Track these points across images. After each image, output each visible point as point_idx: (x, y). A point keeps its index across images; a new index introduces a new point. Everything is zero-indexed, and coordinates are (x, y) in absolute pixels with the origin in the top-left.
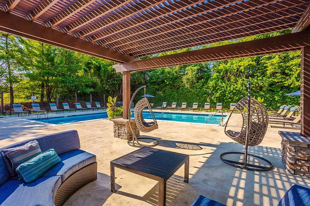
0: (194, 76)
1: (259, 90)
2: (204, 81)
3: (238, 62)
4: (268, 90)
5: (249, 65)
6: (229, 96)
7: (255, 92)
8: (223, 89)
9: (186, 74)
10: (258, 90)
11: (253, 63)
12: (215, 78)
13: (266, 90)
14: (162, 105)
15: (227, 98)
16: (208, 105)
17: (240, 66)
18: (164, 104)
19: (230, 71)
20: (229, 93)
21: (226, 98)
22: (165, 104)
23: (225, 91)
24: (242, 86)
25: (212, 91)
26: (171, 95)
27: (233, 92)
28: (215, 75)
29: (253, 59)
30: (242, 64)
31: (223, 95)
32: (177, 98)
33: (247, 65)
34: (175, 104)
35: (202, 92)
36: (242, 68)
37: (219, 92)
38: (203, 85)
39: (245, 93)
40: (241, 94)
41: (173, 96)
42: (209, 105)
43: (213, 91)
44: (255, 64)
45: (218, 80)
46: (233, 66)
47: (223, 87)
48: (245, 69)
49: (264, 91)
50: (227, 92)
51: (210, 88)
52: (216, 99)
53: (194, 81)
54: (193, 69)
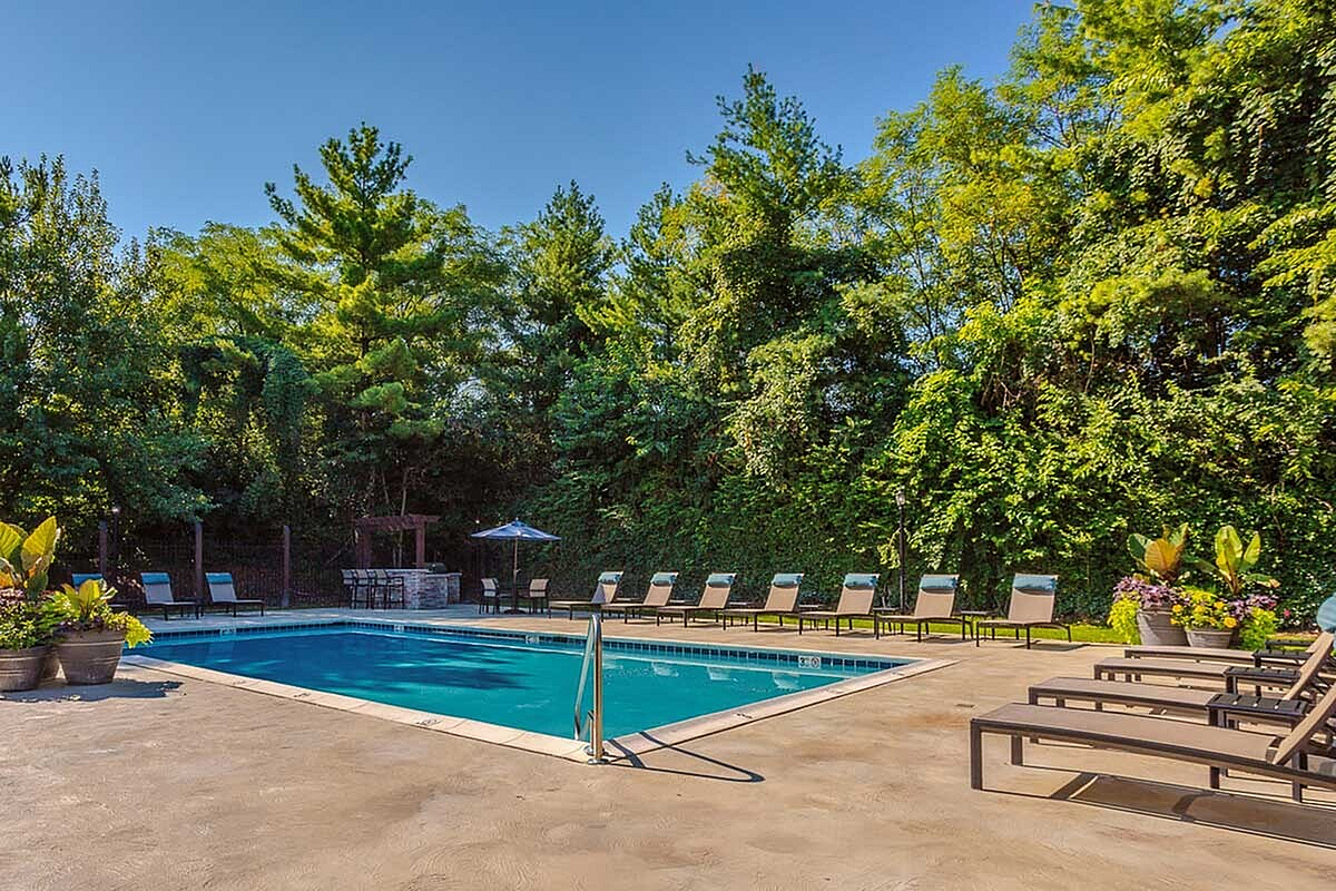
0: (798, 400)
1: (1253, 476)
2: (864, 428)
3: (1088, 284)
4: (1326, 475)
5: (1158, 295)
6: (1030, 521)
7: (1227, 495)
8: (985, 480)
9: (754, 388)
10: (1248, 480)
11: (1191, 277)
12: (934, 407)
13: (1309, 475)
14: (590, 588)
15: (1021, 541)
16: (864, 586)
17: (1099, 312)
18: (605, 583)
19: (1039, 352)
20: (1030, 505)
21: (1012, 541)
22: (610, 582)
23: (1002, 490)
24: (1122, 449)
25: (914, 493)
26: (675, 524)
27: (1059, 495)
28: (931, 385)
29: (1200, 248)
30: (1113, 296)
31: (989, 515)
32: (710, 544)
33: (1142, 294)
34: (666, 584)
35: (854, 501)
36: (1110, 320)
37: (961, 499)
38: (858, 457)
39: (1145, 501)
40: (1118, 513)
41: (683, 530)
42: (870, 588)
43: (922, 494)
44: (1208, 285)
45: (956, 418)
46: (1053, 318)
47: (986, 463)
48: (1128, 326)
49: (1291, 483)
50: (1015, 499)
51: (903, 471)
52: (946, 550)
53: (800, 429)
54: (795, 357)
